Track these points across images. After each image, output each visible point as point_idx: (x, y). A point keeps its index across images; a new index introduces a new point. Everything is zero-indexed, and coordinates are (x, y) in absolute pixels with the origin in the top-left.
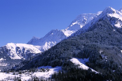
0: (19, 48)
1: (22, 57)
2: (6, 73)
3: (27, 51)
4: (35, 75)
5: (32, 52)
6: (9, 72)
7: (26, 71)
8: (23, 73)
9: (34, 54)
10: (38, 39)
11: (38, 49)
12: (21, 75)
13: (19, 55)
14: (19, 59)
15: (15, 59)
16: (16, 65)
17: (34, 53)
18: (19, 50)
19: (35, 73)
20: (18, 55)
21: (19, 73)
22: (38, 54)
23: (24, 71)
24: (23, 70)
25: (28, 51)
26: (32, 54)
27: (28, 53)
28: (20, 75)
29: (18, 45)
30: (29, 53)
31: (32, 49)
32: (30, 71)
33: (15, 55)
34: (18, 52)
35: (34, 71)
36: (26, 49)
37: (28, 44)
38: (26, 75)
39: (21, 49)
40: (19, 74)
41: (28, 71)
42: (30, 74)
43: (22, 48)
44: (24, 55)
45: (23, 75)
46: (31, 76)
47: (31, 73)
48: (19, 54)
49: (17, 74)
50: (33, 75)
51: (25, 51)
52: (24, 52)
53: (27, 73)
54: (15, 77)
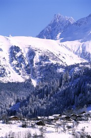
0: (17, 49)
1: (27, 77)
2: (3, 123)
3: (41, 57)
4: (83, 130)
5: (54, 62)
6: (10, 119)
7: (56, 119)
8: (50, 122)
9: (62, 67)
10: (69, 23)
11: (71, 53)
12: (44, 128)
13: (18, 71)
14: (18, 83)
15: (9, 83)
16: (18, 101)
17: (61, 63)
18: (18, 54)
19: (82, 125)
20: (16, 70)
21: (38, 124)
22: (73, 66)
23: (50, 117)
24: (48, 116)
25: (44, 58)
26: (57, 66)
27: (44, 63)
28: (41, 129)
29: (15, 41)
30: (47, 65)
31: (56, 53)
32: (68, 118)
33: (7, 71)
34: (15, 62)
35: (78, 119)
36: (37, 53)
37: (40, 36)
38: (59, 130)
39: (25, 52)
40: (40, 127)
41: (62, 119)
42: (69, 127)
43: (27, 50)
44: (33, 69)
45: (49, 128)
46: (71, 132)
47: (70, 124)
48: (17, 68)
49: (33, 126)
50: (77, 131)
51: (34, 60)
52: (31, 61)
53: (59, 125)
54: (29, 135)
